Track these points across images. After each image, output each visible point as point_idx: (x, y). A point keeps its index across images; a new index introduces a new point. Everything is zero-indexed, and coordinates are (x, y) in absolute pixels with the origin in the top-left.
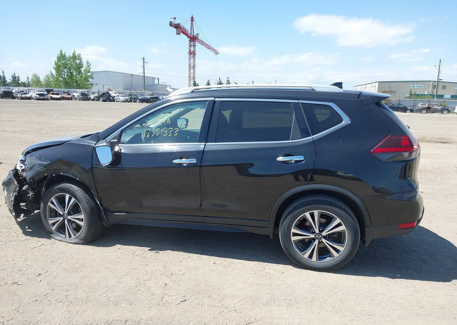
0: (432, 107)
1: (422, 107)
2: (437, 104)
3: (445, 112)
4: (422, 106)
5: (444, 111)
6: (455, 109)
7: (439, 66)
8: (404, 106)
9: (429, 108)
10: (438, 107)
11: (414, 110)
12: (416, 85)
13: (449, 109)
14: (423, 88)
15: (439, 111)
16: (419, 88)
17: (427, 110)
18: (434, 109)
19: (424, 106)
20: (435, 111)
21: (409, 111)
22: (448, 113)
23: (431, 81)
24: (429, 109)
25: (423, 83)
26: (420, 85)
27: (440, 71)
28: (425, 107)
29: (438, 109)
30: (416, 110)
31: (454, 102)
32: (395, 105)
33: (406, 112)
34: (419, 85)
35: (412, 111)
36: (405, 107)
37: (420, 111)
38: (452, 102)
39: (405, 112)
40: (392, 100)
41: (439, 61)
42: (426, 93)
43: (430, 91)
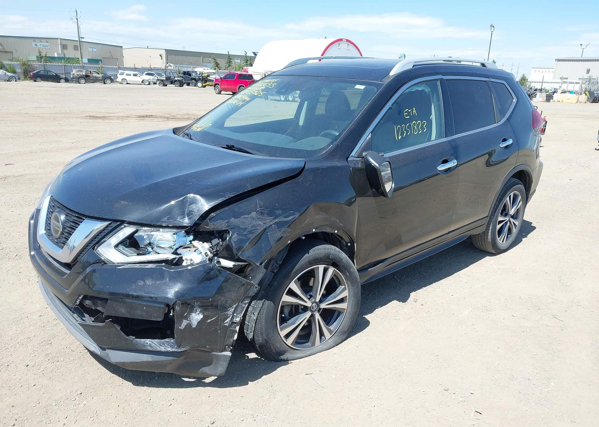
0: (91, 75)
1: (78, 75)
2: (96, 71)
3: (108, 81)
4: (78, 73)
5: (106, 80)
6: (118, 78)
7: (77, 19)
8: (55, 73)
9: (87, 76)
10: (98, 75)
11: (69, 79)
12: (39, 43)
13: (112, 77)
14: (49, 47)
15: (100, 80)
16: (44, 47)
17: (85, 79)
18: (94, 77)
19: (81, 73)
20: (95, 80)
21: (63, 81)
22: (111, 82)
23: (58, 38)
24: (87, 78)
25: (48, 40)
26: (45, 44)
27: (79, 26)
28: (82, 75)
29: (98, 77)
30: (72, 79)
31: (112, 68)
32: (42, 73)
33: (60, 82)
34: (43, 44)
35: (67, 80)
36: (56, 75)
37: (77, 80)
38: (110, 68)
39: (58, 82)
40: (34, 65)
41: (75, 11)
42: (56, 56)
43: (59, 52)
